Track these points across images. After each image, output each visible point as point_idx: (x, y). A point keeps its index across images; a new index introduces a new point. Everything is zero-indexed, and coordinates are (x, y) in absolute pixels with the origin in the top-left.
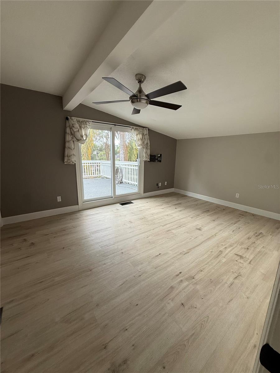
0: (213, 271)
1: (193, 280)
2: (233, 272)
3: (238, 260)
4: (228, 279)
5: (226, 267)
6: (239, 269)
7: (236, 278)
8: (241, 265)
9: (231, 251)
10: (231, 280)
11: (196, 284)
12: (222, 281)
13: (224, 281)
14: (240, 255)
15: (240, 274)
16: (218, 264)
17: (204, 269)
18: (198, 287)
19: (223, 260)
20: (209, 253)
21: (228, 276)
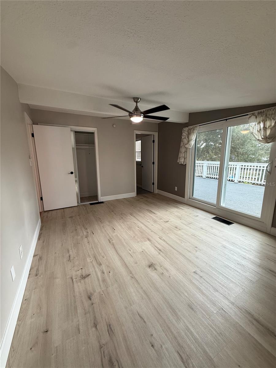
0: (84, 248)
1: (85, 237)
2: (75, 258)
3: (82, 271)
4: (73, 252)
5: (82, 257)
6: (74, 263)
7: (70, 256)
8: (76, 268)
9: (97, 274)
10: (71, 253)
11: (82, 237)
12: (74, 248)
13: (73, 249)
14: (86, 279)
15: (70, 261)
16: (87, 253)
17: (89, 244)
18: (79, 237)
19: (89, 259)
20: (103, 254)
21: (74, 253)
